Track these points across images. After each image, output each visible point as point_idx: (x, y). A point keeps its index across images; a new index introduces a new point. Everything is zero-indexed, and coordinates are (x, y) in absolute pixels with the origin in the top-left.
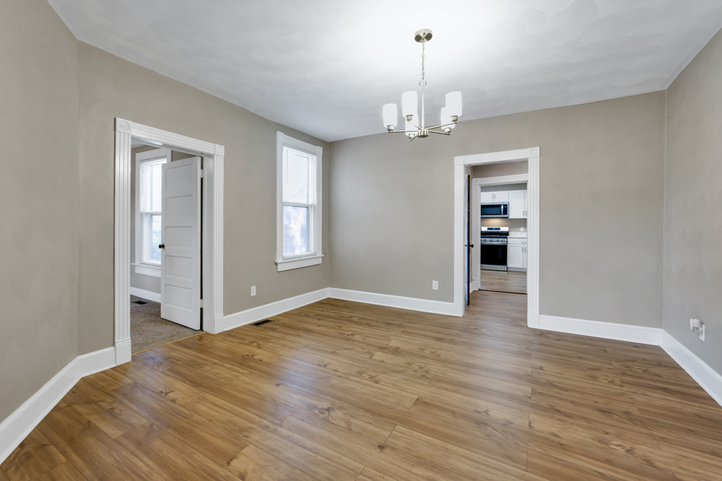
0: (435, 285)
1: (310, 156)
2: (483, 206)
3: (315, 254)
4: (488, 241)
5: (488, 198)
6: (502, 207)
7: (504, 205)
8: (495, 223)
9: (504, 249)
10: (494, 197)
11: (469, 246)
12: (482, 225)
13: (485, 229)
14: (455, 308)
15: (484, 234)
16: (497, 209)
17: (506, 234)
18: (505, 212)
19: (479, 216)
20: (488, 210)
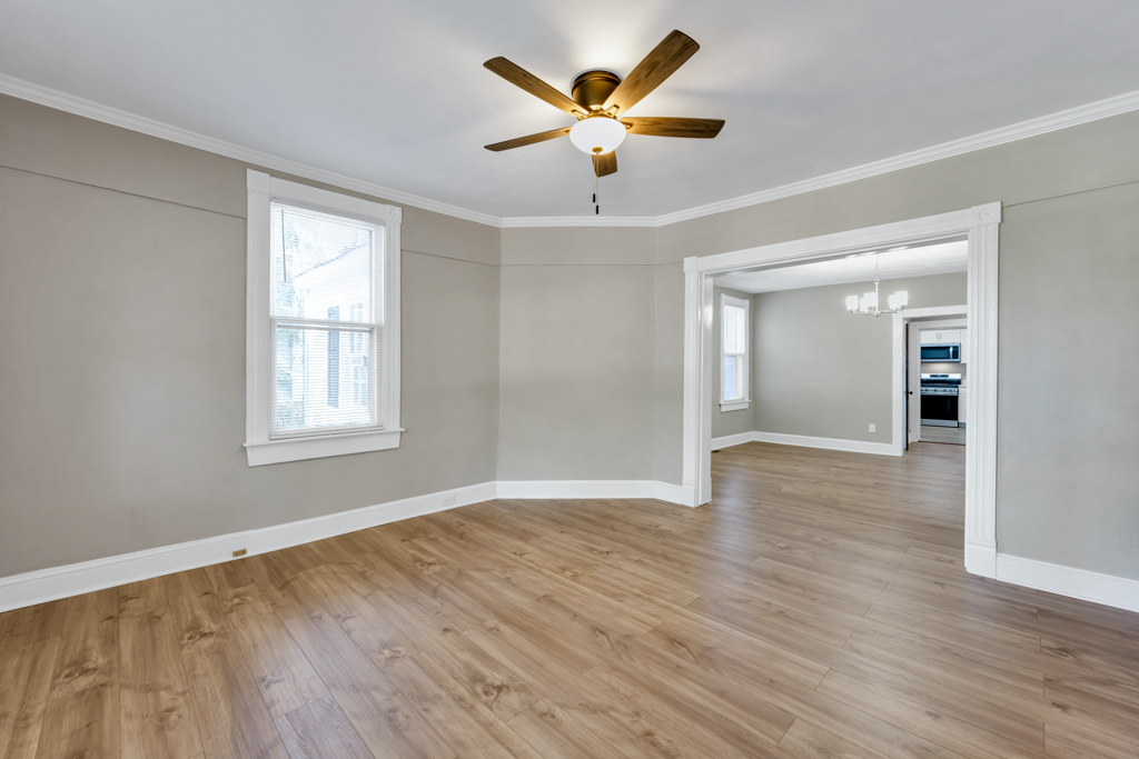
0: (872, 428)
1: (738, 309)
2: (922, 348)
3: (743, 399)
4: (931, 391)
5: (929, 338)
6: (951, 350)
7: (954, 347)
8: (940, 369)
9: (954, 400)
10: (939, 337)
11: (908, 393)
12: (923, 372)
13: (926, 376)
14: (895, 449)
15: (924, 383)
16: (944, 352)
17: (957, 383)
18: (956, 354)
19: (919, 360)
20: (929, 353)
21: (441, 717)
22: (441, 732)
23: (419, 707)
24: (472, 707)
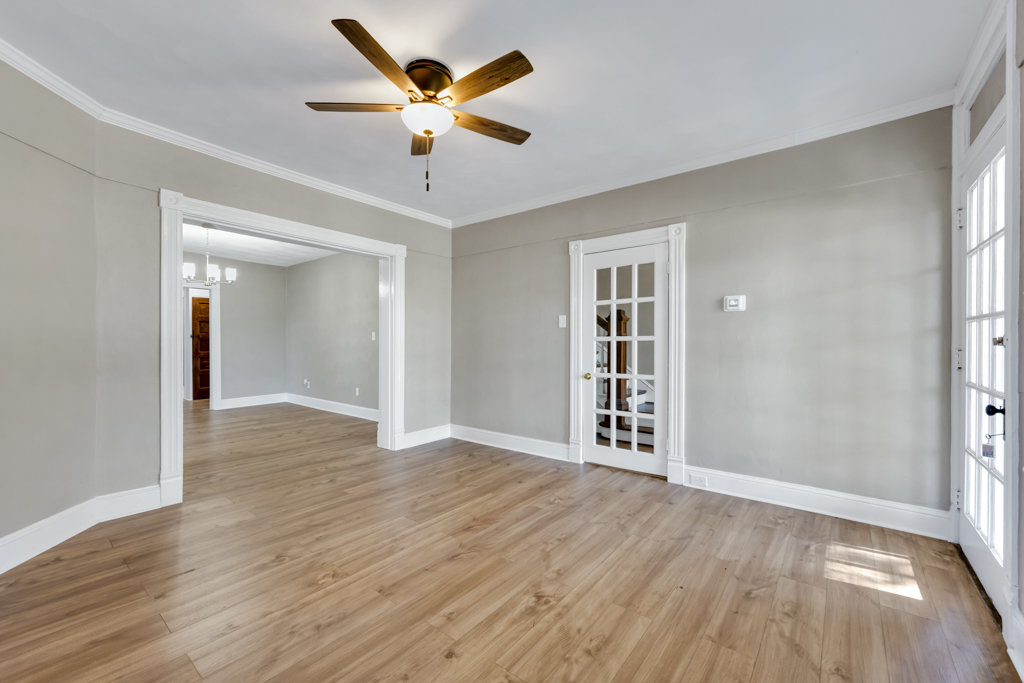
21: (582, 621)
22: (597, 616)
23: (577, 637)
24: (565, 607)
